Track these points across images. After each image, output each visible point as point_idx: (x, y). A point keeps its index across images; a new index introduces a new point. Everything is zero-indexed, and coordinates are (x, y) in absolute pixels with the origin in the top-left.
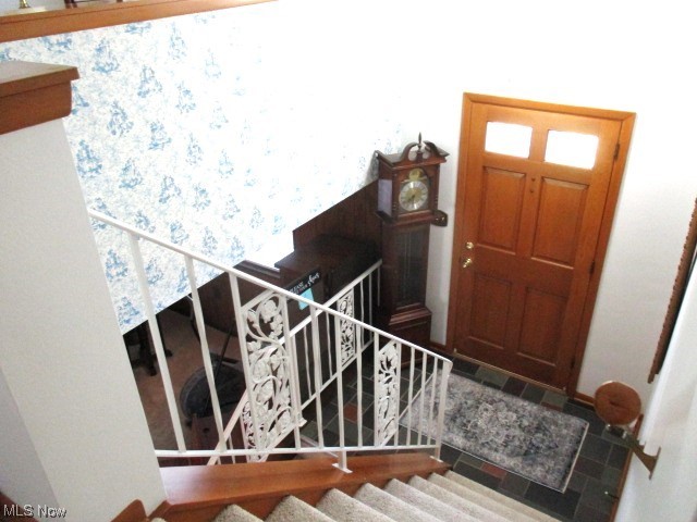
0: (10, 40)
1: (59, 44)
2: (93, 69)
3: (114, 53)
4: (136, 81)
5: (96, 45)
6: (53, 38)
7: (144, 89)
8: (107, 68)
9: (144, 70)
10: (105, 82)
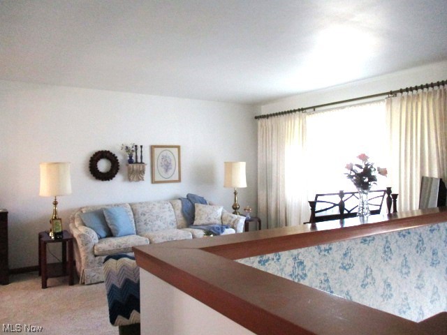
0: (300, 247)
1: (325, 250)
2: (340, 268)
3: (353, 257)
4: (361, 276)
5: (344, 252)
6: (323, 247)
7: (365, 283)
8: (347, 267)
9: (367, 269)
10: (345, 277)
